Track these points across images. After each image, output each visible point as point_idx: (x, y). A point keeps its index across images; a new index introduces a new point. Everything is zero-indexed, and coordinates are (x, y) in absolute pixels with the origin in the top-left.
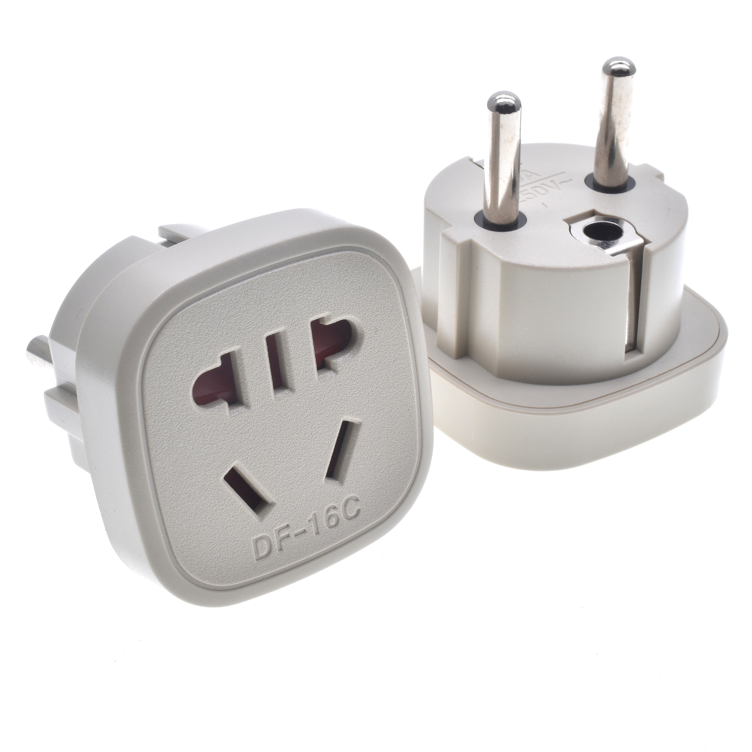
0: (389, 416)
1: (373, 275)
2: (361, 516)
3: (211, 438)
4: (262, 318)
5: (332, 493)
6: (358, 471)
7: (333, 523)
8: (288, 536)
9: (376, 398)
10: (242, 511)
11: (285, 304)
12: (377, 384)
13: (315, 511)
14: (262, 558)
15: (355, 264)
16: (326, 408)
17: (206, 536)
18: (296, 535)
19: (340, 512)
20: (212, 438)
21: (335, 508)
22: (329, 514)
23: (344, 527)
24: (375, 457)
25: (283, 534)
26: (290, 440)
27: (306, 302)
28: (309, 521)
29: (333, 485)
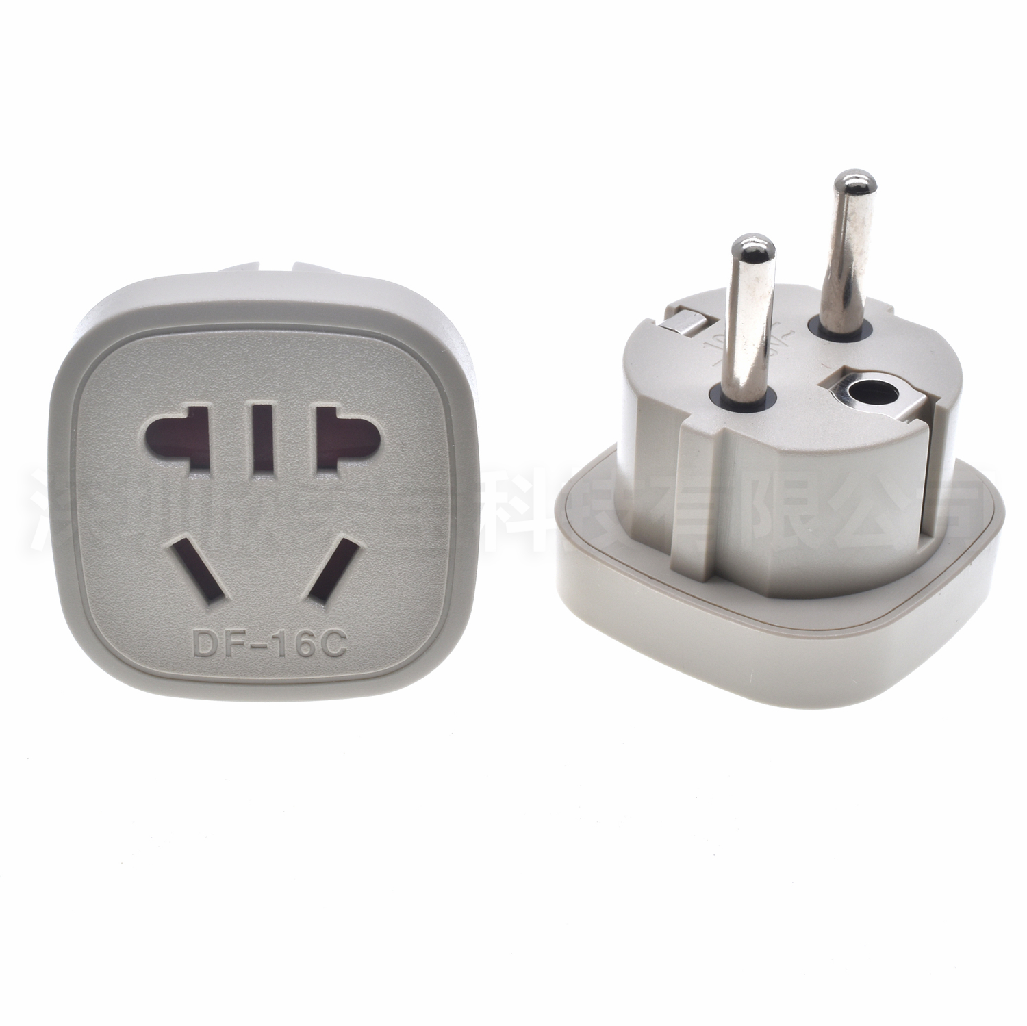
0: (406, 555)
1: (409, 379)
2: (344, 658)
3: (156, 496)
4: (247, 381)
5: (311, 616)
6: (351, 604)
7: (306, 651)
8: (241, 644)
9: (391, 526)
10: (184, 593)
11: (280, 375)
12: (394, 511)
13: (283, 629)
14: (204, 656)
15: (386, 359)
16: (318, 514)
17: (132, 603)
18: (252, 647)
19: (317, 643)
20: (158, 495)
21: (311, 635)
22: (303, 639)
23: (319, 663)
24: (378, 596)
25: (234, 640)
26: (262, 534)
27: (308, 381)
28: (274, 637)
29: (314, 607)
